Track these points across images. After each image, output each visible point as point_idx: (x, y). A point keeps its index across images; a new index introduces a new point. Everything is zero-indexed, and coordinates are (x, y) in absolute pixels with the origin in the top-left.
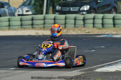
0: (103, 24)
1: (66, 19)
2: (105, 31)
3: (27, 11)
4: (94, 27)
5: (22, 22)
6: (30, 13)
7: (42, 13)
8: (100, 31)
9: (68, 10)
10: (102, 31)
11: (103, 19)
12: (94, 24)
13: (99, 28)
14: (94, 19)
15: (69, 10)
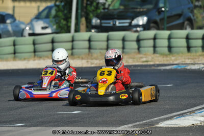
0: (170, 48)
1: (108, 39)
2: (173, 58)
3: (43, 28)
4: (155, 52)
5: (36, 46)
6: (49, 31)
7: (68, 31)
8: (165, 59)
9: (111, 24)
10: (168, 59)
11: (169, 38)
12: (154, 47)
13: (163, 55)
14: (155, 39)
15: (114, 25)
